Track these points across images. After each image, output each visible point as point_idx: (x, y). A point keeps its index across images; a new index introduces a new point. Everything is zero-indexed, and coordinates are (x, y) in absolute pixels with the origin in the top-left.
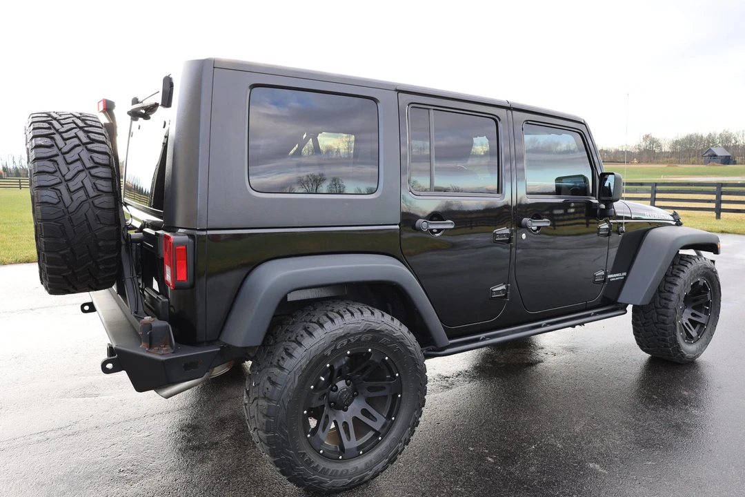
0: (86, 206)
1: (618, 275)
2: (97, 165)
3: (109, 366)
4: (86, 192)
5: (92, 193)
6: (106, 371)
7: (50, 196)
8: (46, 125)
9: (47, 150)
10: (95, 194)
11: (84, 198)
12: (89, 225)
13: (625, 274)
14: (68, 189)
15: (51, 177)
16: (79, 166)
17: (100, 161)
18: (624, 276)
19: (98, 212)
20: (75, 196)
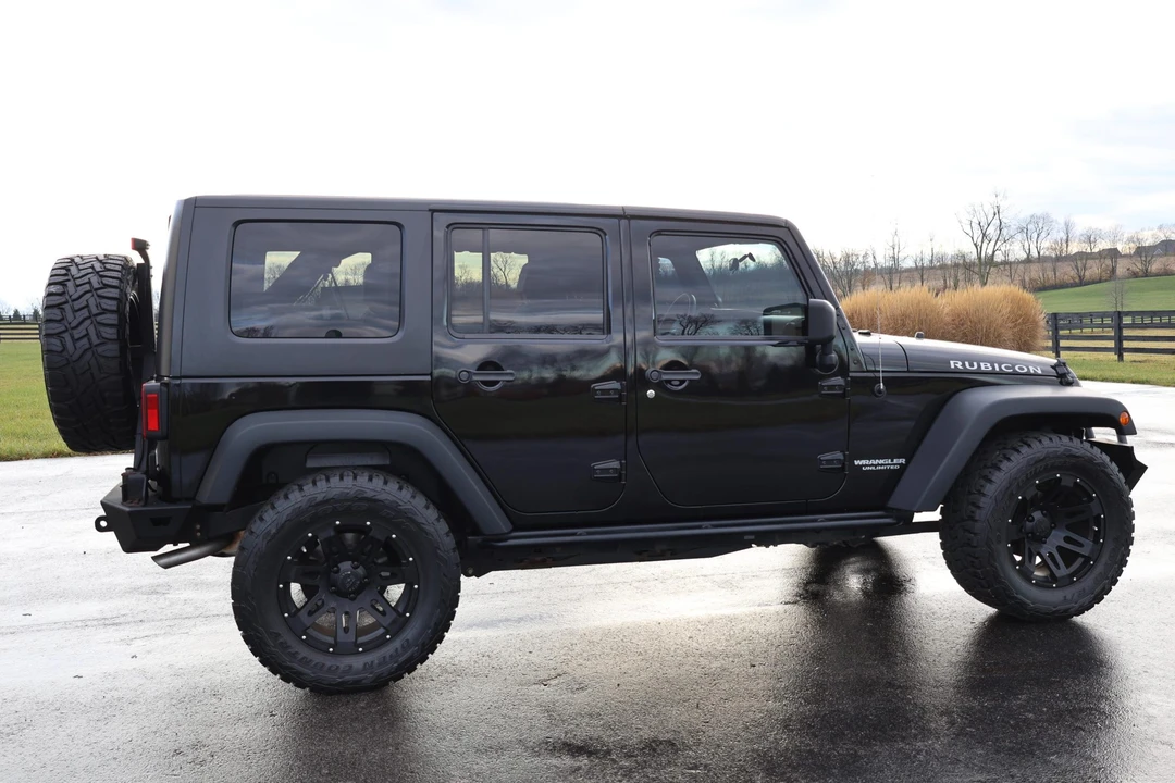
0: (89, 355)
1: (881, 462)
2: (105, 311)
3: (103, 524)
4: (89, 340)
5: (95, 341)
6: (99, 528)
7: (56, 344)
8: (64, 272)
9: (58, 297)
10: (98, 342)
11: (87, 346)
12: (92, 374)
13: (903, 461)
14: (72, 337)
15: (57, 325)
16: (85, 313)
17: (108, 307)
18: (901, 465)
19: (102, 360)
20: (79, 344)
